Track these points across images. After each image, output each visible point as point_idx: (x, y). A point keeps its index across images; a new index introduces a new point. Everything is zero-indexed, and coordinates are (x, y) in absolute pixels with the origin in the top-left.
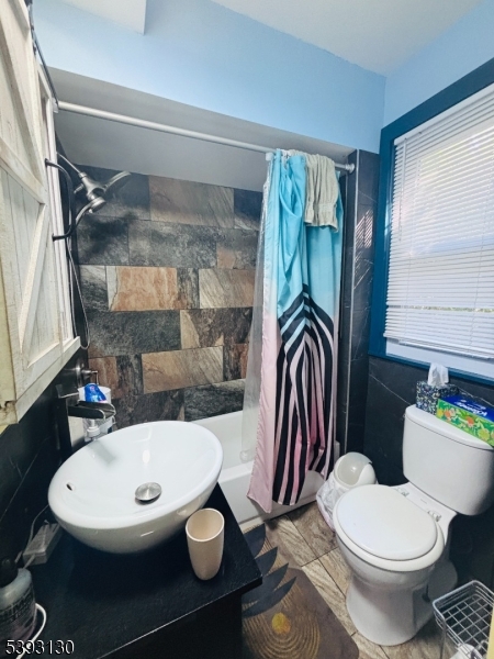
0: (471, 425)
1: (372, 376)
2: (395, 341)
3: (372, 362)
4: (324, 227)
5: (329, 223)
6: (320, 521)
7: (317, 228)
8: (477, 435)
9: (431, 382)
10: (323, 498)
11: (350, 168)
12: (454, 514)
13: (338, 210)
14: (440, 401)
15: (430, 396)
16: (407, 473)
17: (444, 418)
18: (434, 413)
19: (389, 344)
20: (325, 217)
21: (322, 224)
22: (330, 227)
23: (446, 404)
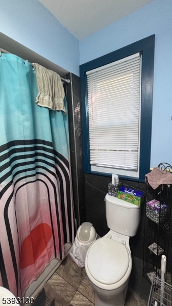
0: (131, 200)
1: (87, 182)
2: (95, 165)
3: (86, 176)
4: (58, 111)
5: (62, 109)
6: (74, 265)
7: (55, 111)
8: (134, 203)
9: (113, 183)
10: (74, 253)
11: (68, 81)
12: (129, 237)
13: (65, 102)
14: (119, 191)
15: (114, 190)
16: (109, 226)
17: (121, 198)
18: (117, 196)
19: (92, 167)
20: (59, 106)
21: (58, 109)
22: (62, 111)
23: (121, 192)
